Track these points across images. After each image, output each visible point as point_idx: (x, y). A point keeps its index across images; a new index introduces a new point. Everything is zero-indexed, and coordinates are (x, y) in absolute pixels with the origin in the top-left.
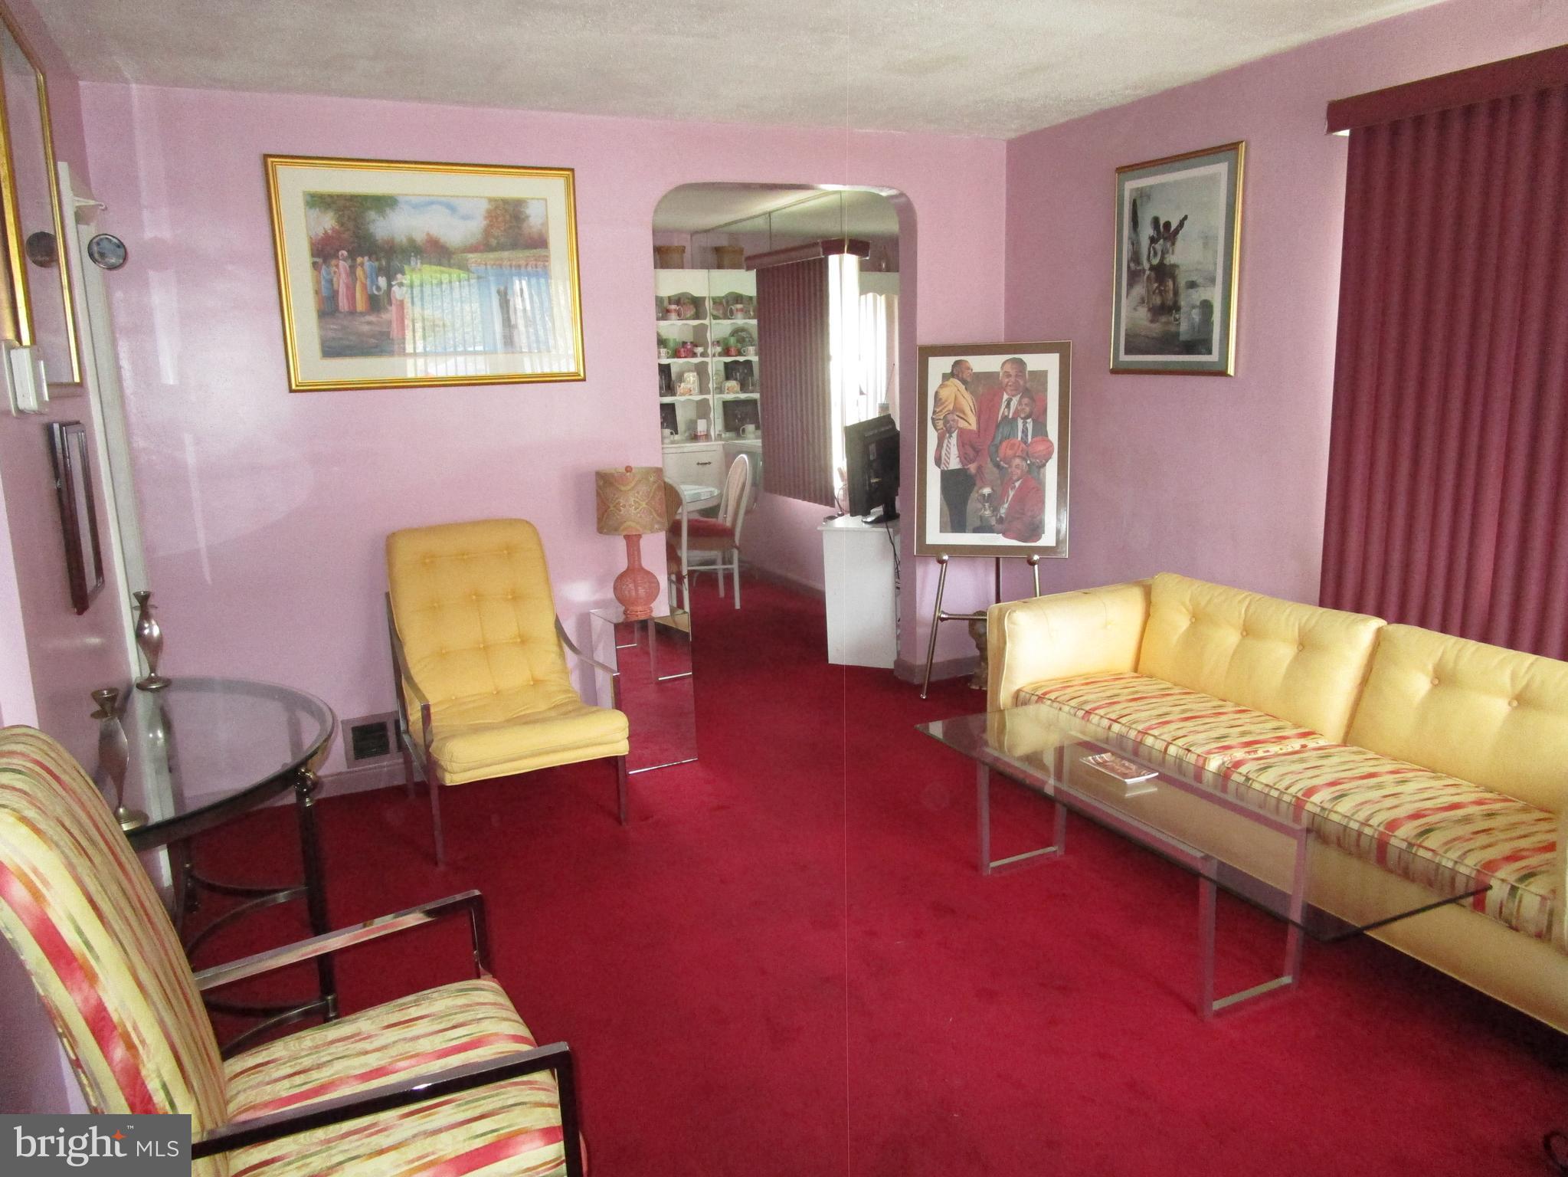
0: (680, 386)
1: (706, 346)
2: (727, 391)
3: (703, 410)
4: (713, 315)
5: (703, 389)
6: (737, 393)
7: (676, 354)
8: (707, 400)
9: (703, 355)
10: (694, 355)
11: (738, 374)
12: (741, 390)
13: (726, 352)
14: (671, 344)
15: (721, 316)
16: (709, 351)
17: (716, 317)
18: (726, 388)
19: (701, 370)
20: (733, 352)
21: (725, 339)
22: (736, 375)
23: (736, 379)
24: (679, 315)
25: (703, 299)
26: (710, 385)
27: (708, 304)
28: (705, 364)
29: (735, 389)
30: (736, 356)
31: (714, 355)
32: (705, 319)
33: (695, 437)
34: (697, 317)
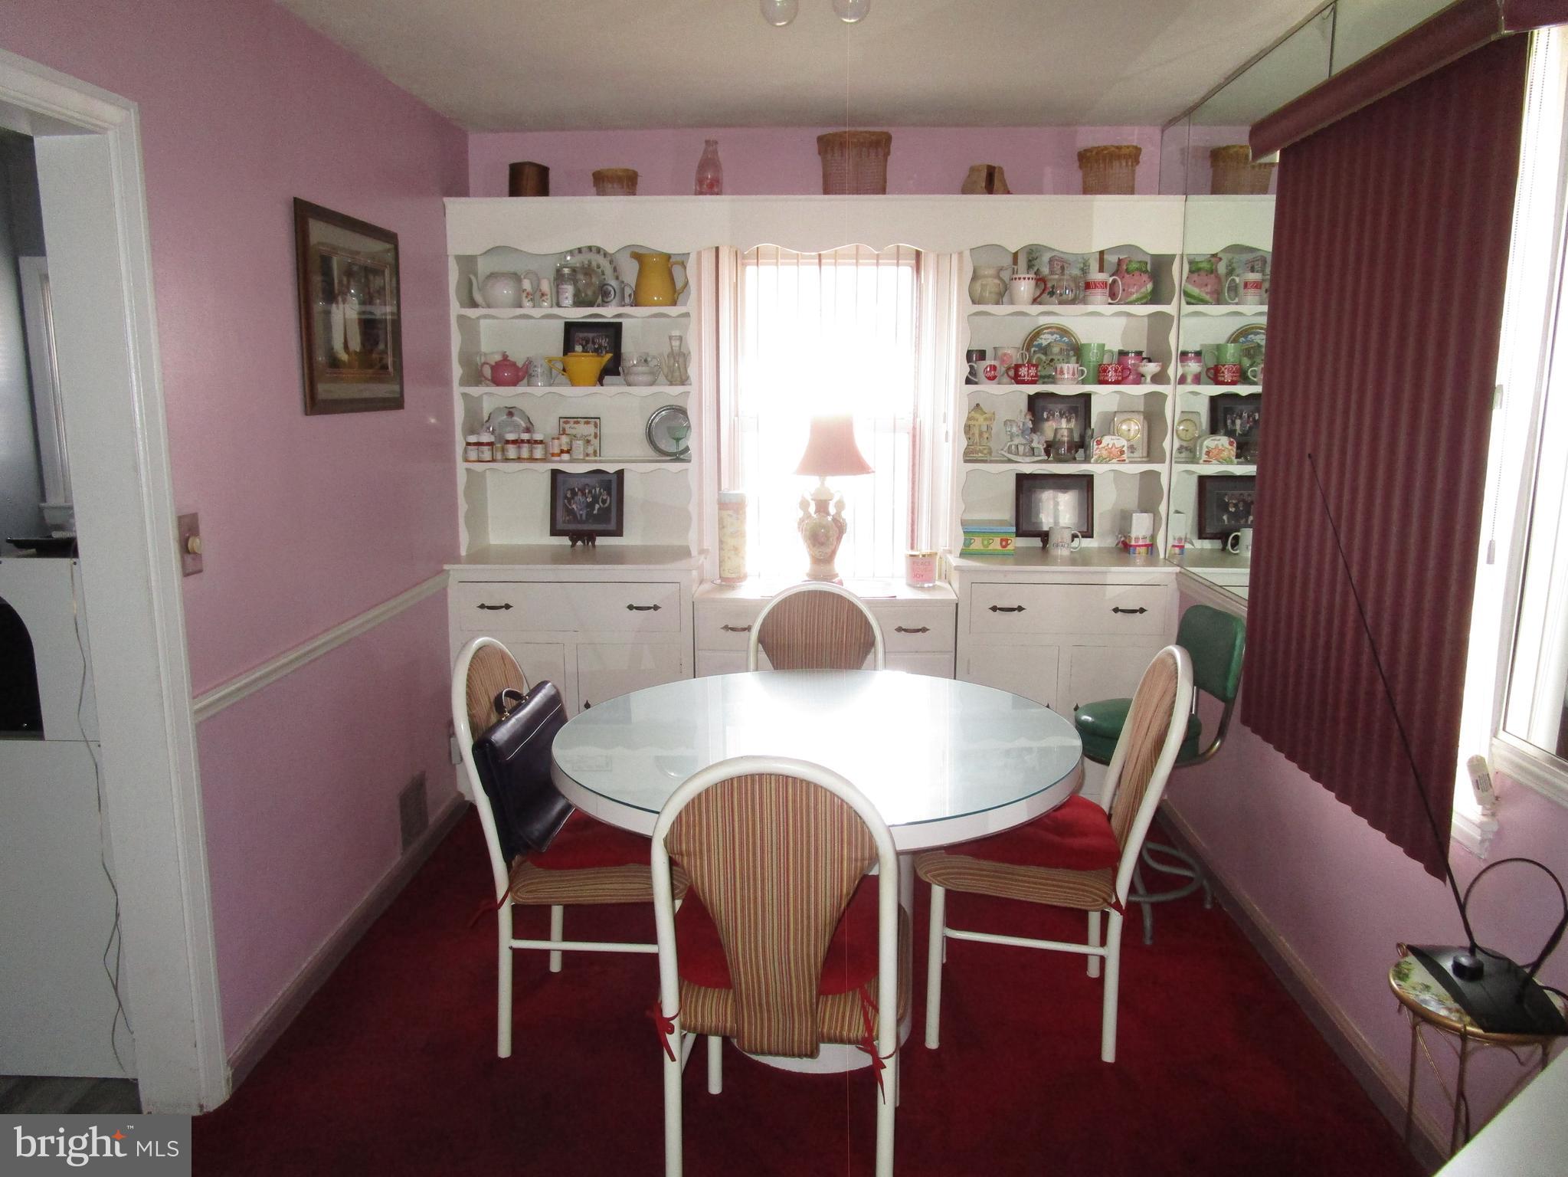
0: (1099, 443)
1: (1165, 362)
2: (1204, 457)
3: (1149, 493)
4: (1186, 294)
5: (1153, 453)
6: (1230, 462)
7: (1101, 377)
8: (1155, 475)
9: (1159, 378)
10: (1139, 379)
11: (1238, 422)
12: (1238, 456)
13: (1215, 375)
14: (1092, 357)
15: (1207, 298)
16: (1171, 371)
17: (1192, 300)
18: (1205, 450)
19: (1152, 414)
20: (1228, 377)
21: (1218, 347)
22: (1233, 423)
23: (1230, 433)
24: (1113, 295)
25: (1170, 258)
26: (1166, 444)
27: (1178, 272)
28: (1161, 398)
29: (1225, 454)
30: (1233, 383)
31: (1182, 380)
32: (1169, 303)
33: (1125, 549)
34: (1155, 298)
